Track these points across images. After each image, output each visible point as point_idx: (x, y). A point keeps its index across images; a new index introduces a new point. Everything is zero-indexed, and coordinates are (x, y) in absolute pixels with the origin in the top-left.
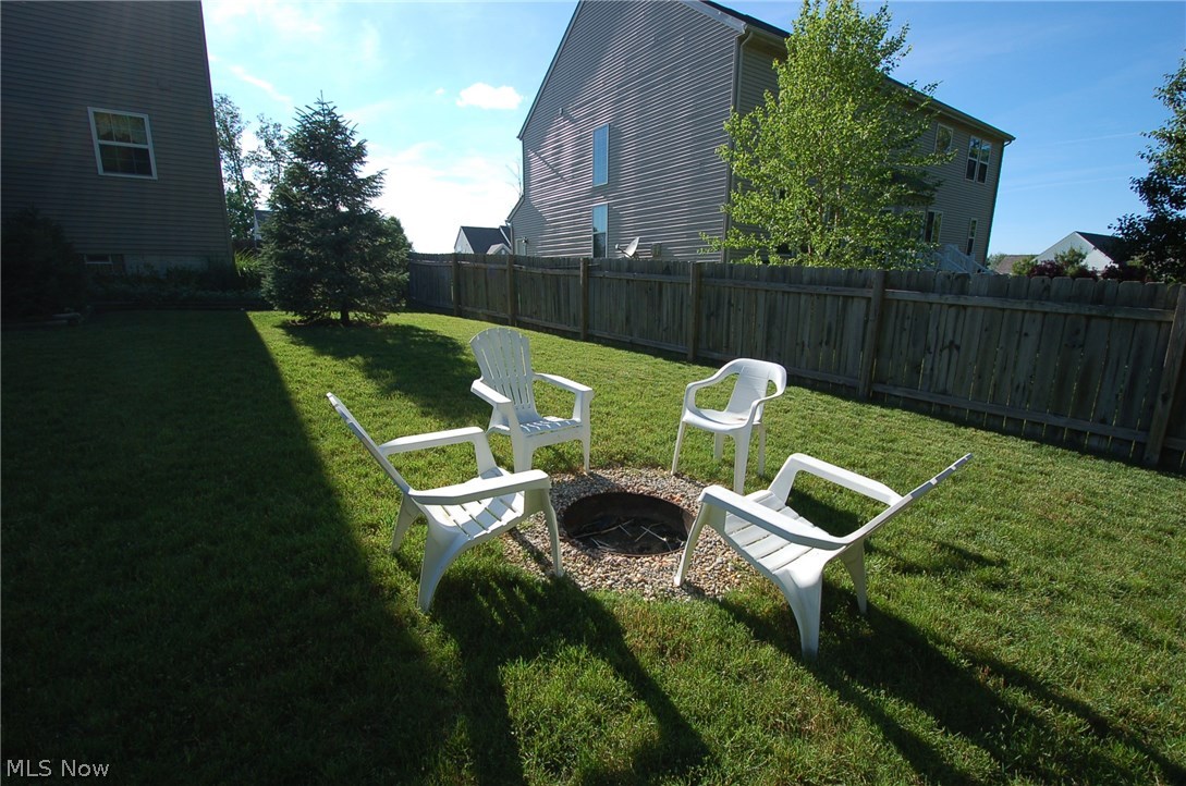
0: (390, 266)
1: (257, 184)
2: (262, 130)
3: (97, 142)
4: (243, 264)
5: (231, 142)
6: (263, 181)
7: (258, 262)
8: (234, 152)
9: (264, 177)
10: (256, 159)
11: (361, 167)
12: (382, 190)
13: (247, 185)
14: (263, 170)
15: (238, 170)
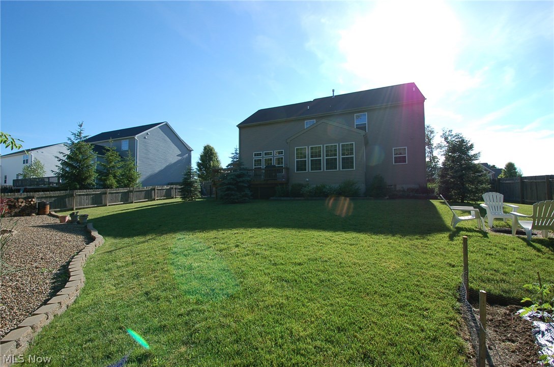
0: (481, 182)
1: (439, 157)
2: (443, 134)
3: (394, 156)
4: (430, 186)
5: (430, 141)
6: (442, 155)
7: (434, 185)
8: (430, 145)
9: (442, 153)
10: (440, 147)
11: (472, 152)
12: (479, 158)
13: (434, 158)
14: (442, 150)
15: (431, 152)
